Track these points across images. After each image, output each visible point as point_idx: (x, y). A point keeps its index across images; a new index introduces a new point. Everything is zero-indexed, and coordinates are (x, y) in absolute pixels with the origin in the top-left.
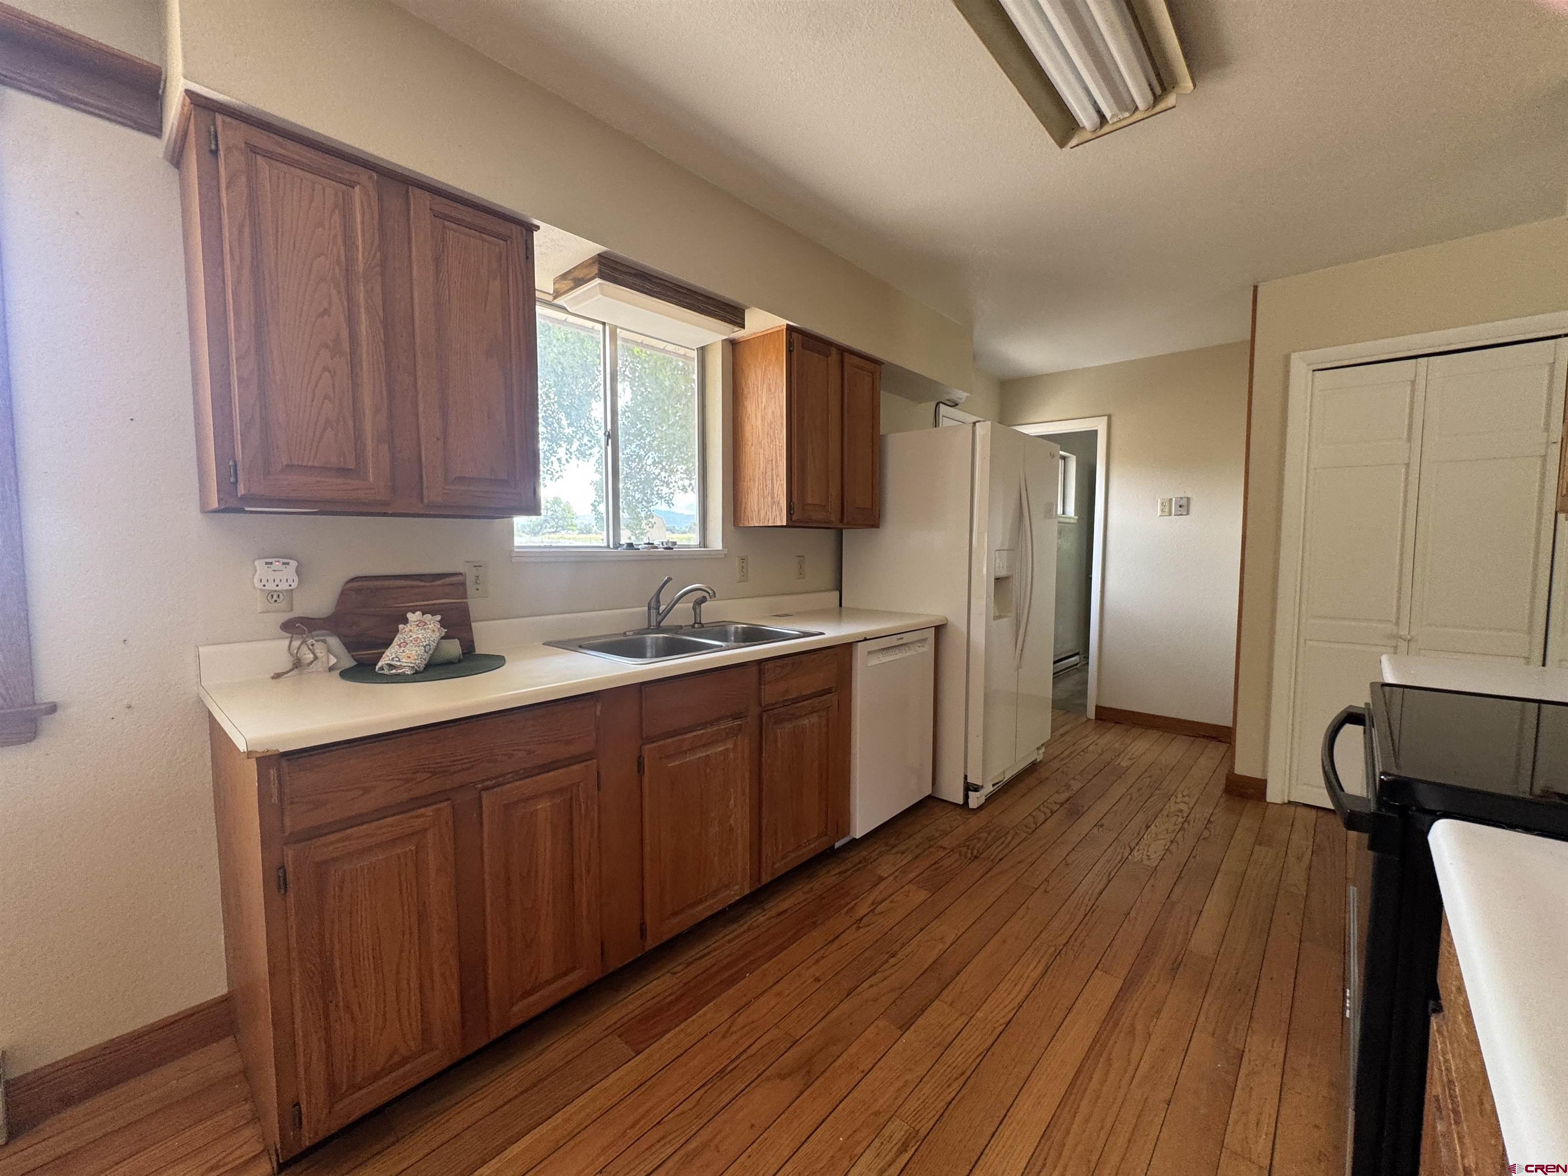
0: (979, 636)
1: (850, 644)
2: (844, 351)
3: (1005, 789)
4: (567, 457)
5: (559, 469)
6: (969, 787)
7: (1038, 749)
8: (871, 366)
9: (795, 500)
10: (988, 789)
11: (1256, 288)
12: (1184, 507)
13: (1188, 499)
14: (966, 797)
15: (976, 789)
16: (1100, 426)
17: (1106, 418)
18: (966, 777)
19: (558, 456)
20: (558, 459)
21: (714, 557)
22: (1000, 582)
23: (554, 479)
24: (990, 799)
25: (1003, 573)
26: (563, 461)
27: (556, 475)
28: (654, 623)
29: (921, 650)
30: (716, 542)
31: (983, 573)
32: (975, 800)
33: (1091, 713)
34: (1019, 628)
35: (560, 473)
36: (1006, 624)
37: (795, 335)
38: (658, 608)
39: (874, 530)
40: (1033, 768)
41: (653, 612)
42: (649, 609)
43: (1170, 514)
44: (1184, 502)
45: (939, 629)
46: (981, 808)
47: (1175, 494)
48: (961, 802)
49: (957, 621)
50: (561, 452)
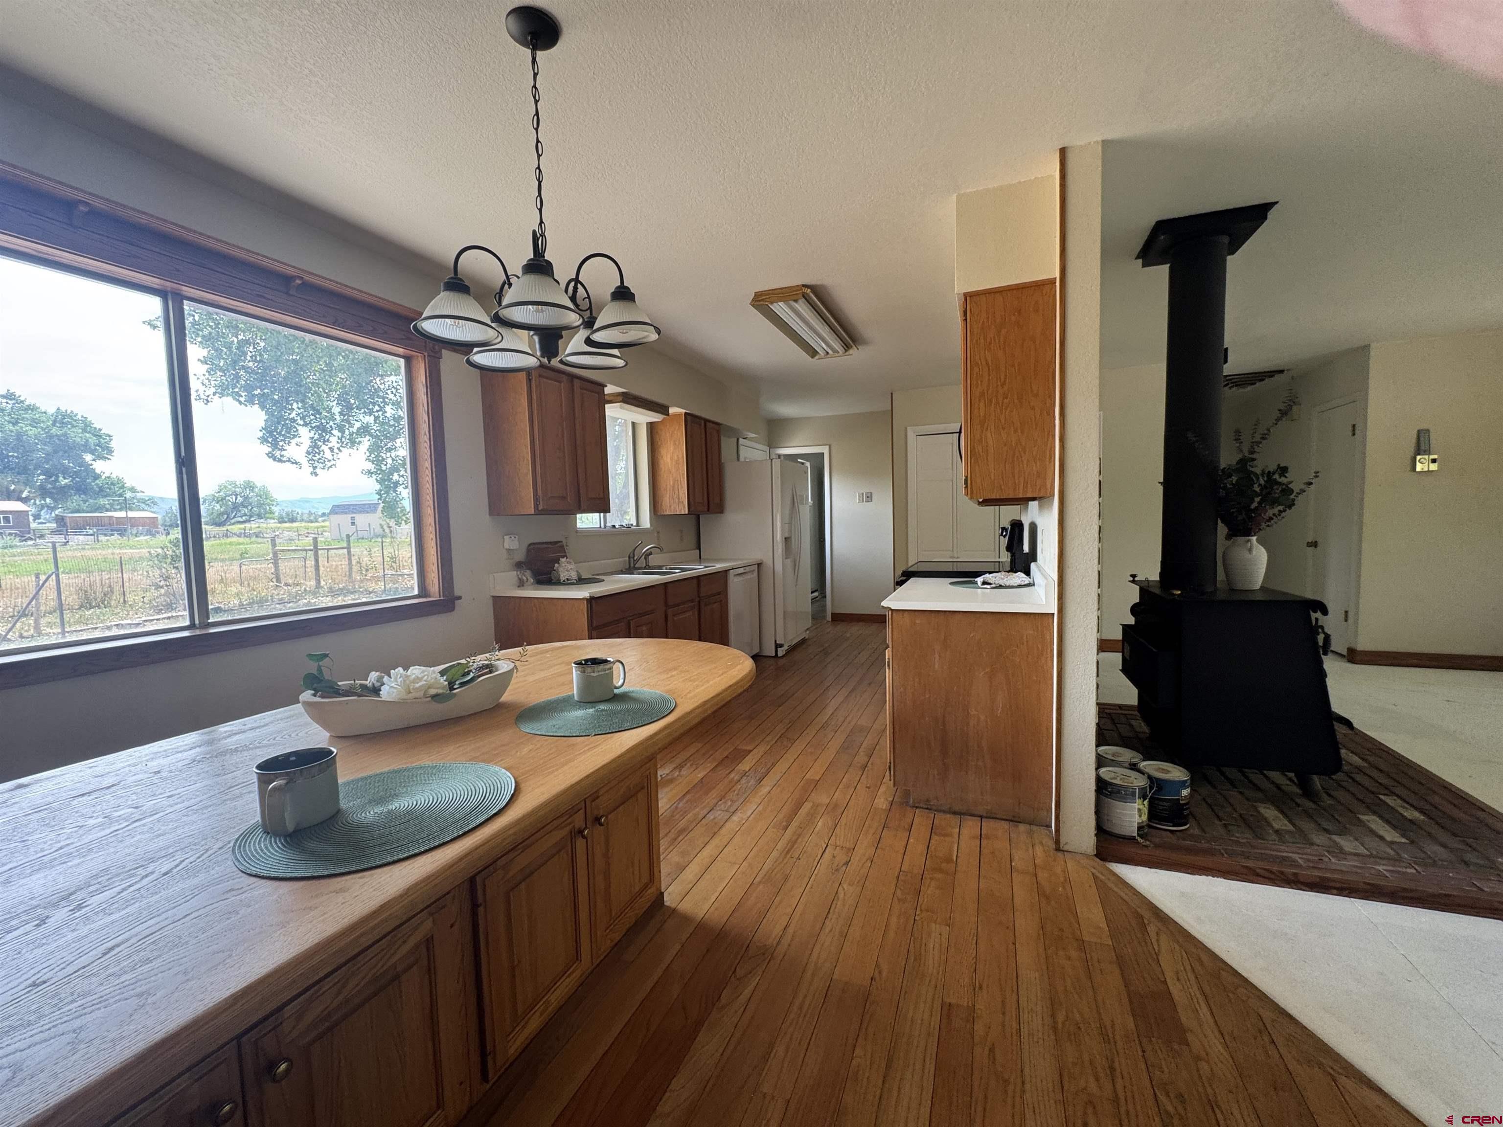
0: (779, 567)
1: (726, 571)
2: (706, 421)
3: (793, 649)
4: (339, 445)
5: (330, 458)
6: (778, 646)
7: (806, 631)
8: (716, 427)
9: (691, 500)
10: (786, 647)
11: (892, 394)
12: (869, 498)
13: (871, 493)
14: (776, 651)
15: (781, 646)
16: (825, 450)
17: (828, 447)
18: (776, 641)
19: (330, 445)
20: (330, 448)
21: (645, 531)
22: (787, 540)
23: (326, 468)
24: (788, 652)
25: (787, 535)
26: (336, 451)
27: (329, 464)
28: (632, 565)
29: (752, 576)
30: (646, 523)
31: (779, 537)
32: (781, 652)
33: (829, 618)
34: (795, 566)
35: (333, 462)
36: (789, 562)
37: (688, 417)
38: (634, 557)
39: (719, 515)
40: (803, 641)
41: (632, 560)
42: (629, 558)
43: (863, 501)
44: (869, 495)
45: (759, 565)
46: (783, 656)
47: (865, 490)
48: (774, 655)
49: (768, 561)
50: (334, 442)
